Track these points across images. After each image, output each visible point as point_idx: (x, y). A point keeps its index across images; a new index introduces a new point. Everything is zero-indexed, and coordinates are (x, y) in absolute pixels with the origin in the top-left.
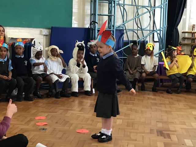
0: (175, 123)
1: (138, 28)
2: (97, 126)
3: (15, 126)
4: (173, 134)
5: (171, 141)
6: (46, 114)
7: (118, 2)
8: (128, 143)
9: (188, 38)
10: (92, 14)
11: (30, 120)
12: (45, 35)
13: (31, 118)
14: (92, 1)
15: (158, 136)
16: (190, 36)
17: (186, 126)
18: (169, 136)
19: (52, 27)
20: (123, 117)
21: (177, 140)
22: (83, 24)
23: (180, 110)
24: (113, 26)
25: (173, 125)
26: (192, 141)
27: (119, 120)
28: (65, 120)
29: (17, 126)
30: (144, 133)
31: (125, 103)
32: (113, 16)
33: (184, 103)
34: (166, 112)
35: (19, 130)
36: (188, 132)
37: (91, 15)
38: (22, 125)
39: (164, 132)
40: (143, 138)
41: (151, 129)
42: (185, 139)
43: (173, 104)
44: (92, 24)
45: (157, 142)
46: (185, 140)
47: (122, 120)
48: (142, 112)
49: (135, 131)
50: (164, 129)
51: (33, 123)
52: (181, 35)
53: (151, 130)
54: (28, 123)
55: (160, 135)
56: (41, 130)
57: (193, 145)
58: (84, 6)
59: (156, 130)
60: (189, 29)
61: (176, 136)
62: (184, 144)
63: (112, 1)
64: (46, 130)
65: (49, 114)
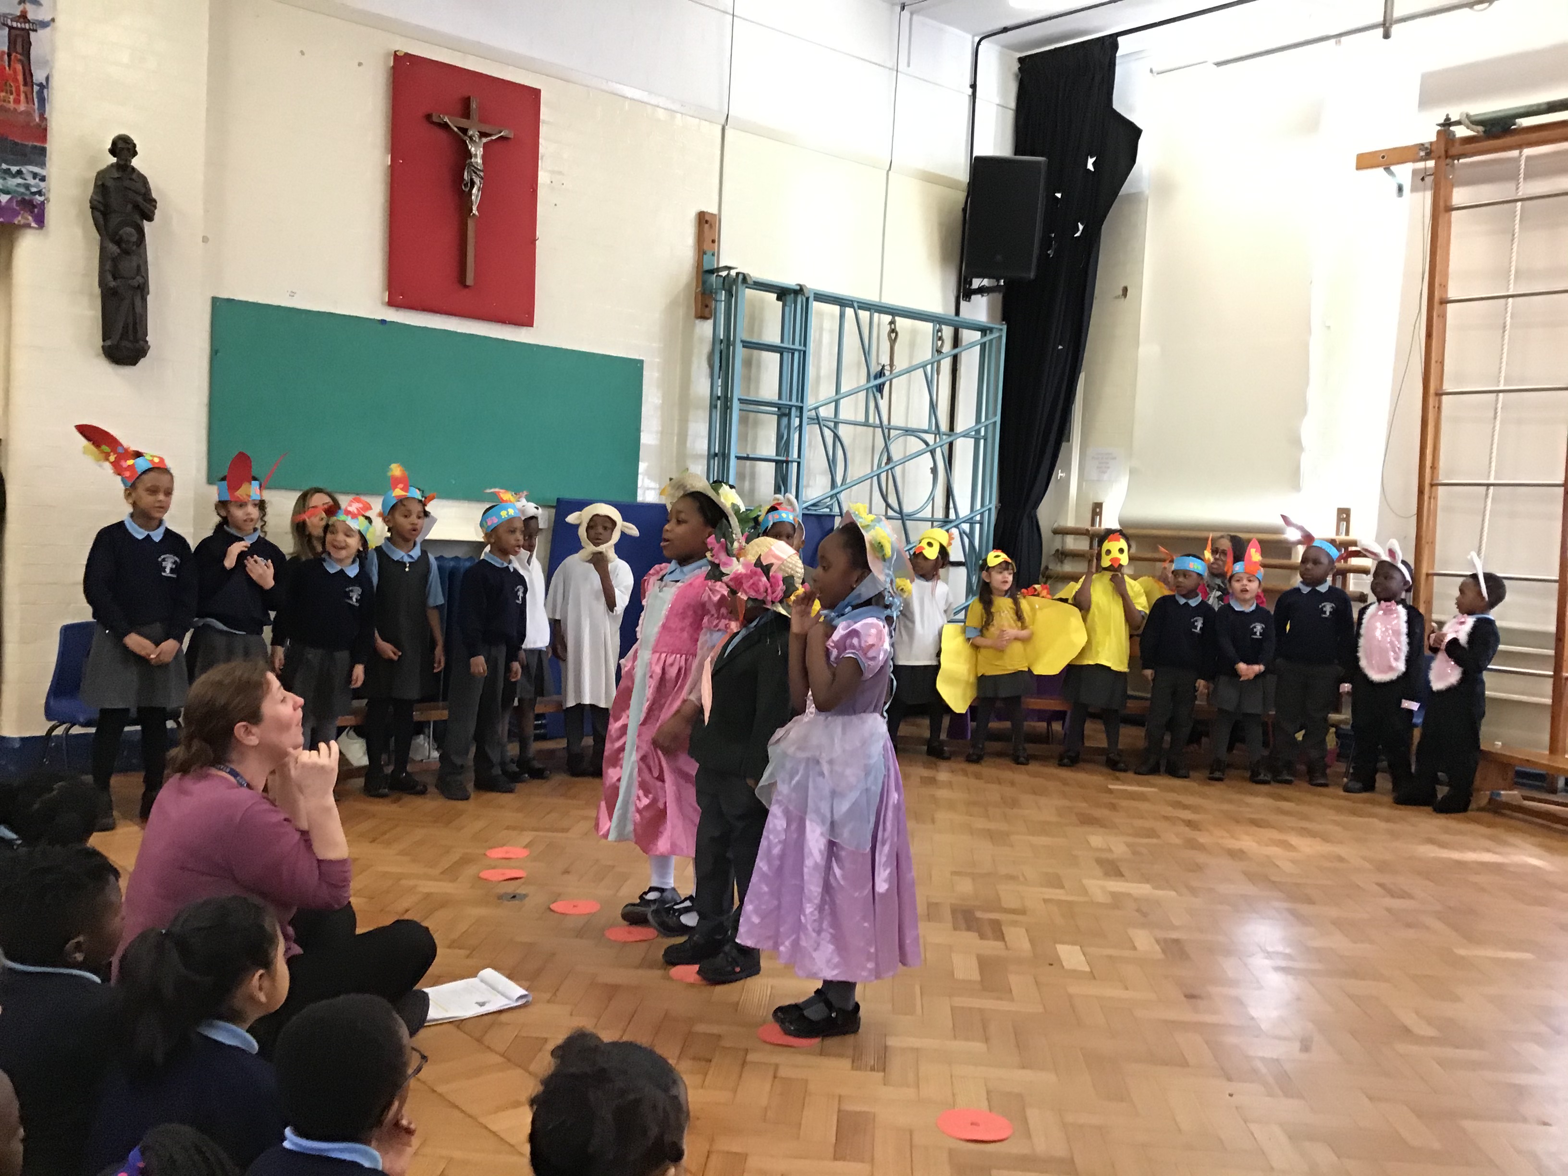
0: (1021, 879)
3: (403, 882)
4: (1015, 923)
5: (1007, 948)
6: (528, 837)
7: (813, 413)
9: (1075, 555)
10: (716, 455)
11: (461, 858)
13: (466, 854)
14: (716, 407)
15: (955, 929)
16: (1081, 545)
17: (1062, 892)
18: (997, 931)
19: (558, 500)
21: (1026, 945)
23: (1043, 828)
25: (1019, 888)
26: (1087, 949)
29: (412, 883)
32: (795, 465)
33: (1057, 802)
34: (992, 836)
35: (416, 898)
36: (1072, 917)
37: (711, 456)
38: (430, 878)
39: (979, 914)
41: (931, 900)
42: (1061, 943)
43: (1014, 803)
45: (953, 956)
46: (1058, 947)
50: (978, 903)
51: (470, 871)
52: (1049, 544)
53: (930, 906)
54: (451, 873)
55: (963, 925)
56: (506, 902)
57: (1087, 969)
58: (684, 422)
59: (951, 904)
60: (1077, 517)
61: (1022, 931)
62: (1054, 962)
63: (790, 407)
64: (526, 900)
65: (536, 836)
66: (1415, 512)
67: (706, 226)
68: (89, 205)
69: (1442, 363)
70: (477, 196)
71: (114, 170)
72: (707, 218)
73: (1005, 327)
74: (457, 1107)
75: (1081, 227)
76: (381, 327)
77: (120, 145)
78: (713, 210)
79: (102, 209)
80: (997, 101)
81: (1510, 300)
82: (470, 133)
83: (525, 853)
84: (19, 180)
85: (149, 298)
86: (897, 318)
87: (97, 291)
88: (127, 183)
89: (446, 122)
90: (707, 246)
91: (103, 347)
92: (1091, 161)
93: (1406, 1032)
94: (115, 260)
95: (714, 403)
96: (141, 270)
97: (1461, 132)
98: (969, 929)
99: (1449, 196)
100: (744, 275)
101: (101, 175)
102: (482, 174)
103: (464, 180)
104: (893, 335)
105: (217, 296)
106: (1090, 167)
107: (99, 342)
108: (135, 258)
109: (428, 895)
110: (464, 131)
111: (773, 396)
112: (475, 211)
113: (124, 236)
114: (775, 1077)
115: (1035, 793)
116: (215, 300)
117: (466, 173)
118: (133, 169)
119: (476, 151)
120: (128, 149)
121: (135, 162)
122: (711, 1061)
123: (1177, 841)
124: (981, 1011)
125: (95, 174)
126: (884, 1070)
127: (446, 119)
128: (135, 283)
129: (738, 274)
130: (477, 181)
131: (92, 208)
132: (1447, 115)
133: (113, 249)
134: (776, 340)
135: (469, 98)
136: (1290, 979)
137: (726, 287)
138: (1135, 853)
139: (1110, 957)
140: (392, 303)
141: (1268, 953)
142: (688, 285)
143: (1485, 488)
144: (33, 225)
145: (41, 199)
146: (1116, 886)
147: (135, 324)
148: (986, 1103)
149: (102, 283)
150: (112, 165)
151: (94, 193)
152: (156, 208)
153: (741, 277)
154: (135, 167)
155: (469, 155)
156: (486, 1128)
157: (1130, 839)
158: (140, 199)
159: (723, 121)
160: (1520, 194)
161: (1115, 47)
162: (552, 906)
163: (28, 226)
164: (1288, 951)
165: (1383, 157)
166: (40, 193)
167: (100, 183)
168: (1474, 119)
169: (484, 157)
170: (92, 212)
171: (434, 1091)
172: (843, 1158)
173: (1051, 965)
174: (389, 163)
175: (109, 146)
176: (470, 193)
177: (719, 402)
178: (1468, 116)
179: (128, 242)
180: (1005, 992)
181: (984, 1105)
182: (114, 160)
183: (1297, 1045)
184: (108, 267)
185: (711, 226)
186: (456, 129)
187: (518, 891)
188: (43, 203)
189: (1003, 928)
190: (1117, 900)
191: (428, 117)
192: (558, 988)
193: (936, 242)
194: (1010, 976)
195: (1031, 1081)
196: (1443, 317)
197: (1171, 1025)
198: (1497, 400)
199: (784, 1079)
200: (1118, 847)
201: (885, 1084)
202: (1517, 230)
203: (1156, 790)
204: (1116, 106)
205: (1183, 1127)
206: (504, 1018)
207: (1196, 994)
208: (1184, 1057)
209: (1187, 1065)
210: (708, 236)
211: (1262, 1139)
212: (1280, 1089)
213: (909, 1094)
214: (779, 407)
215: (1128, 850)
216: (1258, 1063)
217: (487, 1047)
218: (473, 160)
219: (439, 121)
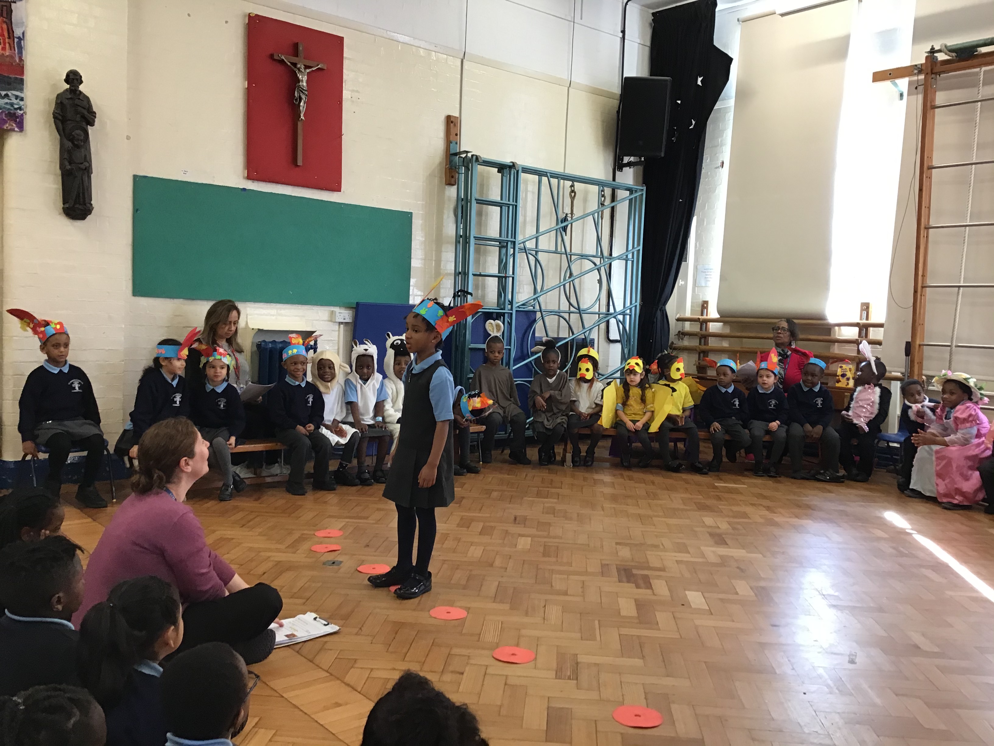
0: (661, 547)
1: (571, 307)
2: (470, 554)
3: (262, 554)
4: (659, 577)
5: (654, 594)
6: (341, 523)
7: (522, 245)
8: (546, 600)
9: (690, 334)
10: (460, 273)
11: (299, 538)
12: (342, 323)
13: (303, 534)
14: (460, 243)
15: (619, 582)
16: (696, 328)
17: (688, 555)
18: (647, 583)
19: (357, 304)
20: (533, 531)
21: (667, 593)
23: (674, 512)
24: (511, 303)
25: (660, 553)
26: (706, 595)
27: (523, 538)
28: (387, 538)
29: (266, 554)
30: (586, 573)
31: (539, 495)
32: (511, 279)
33: (683, 495)
34: (640, 517)
35: (270, 564)
36: (695, 572)
37: (457, 274)
38: (278, 550)
39: (635, 572)
40: (582, 587)
41: (604, 562)
42: (689, 590)
43: (655, 496)
44: (459, 296)
45: (619, 599)
46: (687, 592)
47: (530, 539)
48: (581, 519)
49: (562, 568)
50: (633, 564)
51: (305, 546)
52: (674, 327)
53: (603, 566)
54: (294, 546)
55: (624, 579)
56: (328, 567)
57: (707, 608)
58: (439, 253)
59: (616, 565)
60: (692, 311)
61: (664, 582)
62: (685, 603)
63: (507, 242)
64: (341, 565)
65: (348, 522)
66: (912, 305)
67: (452, 125)
68: (52, 116)
69: (929, 208)
70: (304, 107)
71: (68, 93)
72: (452, 119)
73: (645, 188)
74: (299, 708)
75: (694, 122)
76: (243, 192)
77: (72, 76)
78: (457, 114)
79: (60, 118)
80: (638, 41)
81: (974, 166)
82: (299, 66)
83: (340, 533)
84: (6, 100)
85: (92, 176)
86: (575, 183)
87: (59, 172)
88: (77, 101)
90: (452, 138)
91: (63, 208)
92: (700, 79)
93: (916, 649)
94: (69, 152)
95: (458, 239)
96: (87, 159)
97: (941, 57)
98: (629, 581)
99: (933, 100)
100: (476, 156)
101: (59, 96)
102: (306, 93)
103: (295, 96)
104: (573, 194)
105: (137, 174)
106: (699, 83)
107: (61, 205)
108: (83, 150)
109: (277, 563)
110: (295, 65)
111: (496, 235)
112: (302, 117)
113: (76, 136)
114: (506, 684)
115: (668, 490)
116: (135, 177)
117: (296, 92)
118: (81, 92)
119: (302, 78)
120: (77, 79)
121: (82, 88)
122: (462, 673)
123: (762, 520)
124: (638, 636)
125: (56, 96)
126: (577, 679)
127: (283, 58)
128: (82, 166)
129: (472, 156)
130: (303, 97)
131: (55, 117)
132: (933, 46)
133: (69, 144)
134: (498, 199)
135: (297, 43)
136: (839, 613)
137: (465, 164)
138: (734, 529)
139: (722, 600)
140: (249, 178)
141: (824, 595)
142: (440, 163)
143: (957, 289)
144: (16, 129)
145: (22, 112)
146: (722, 551)
147: (84, 194)
148: (644, 700)
149: (62, 167)
150: (67, 90)
151: (56, 108)
152: (95, 117)
153: (474, 157)
154: (82, 90)
155: (298, 81)
156: (316, 721)
157: (732, 520)
158: (85, 112)
159: (462, 56)
160: (980, 97)
161: (715, 5)
162: (358, 569)
163: (13, 130)
164: (836, 594)
165: (890, 74)
166: (20, 109)
167: (59, 102)
168: (950, 48)
169: (307, 82)
170: (55, 122)
171: (283, 697)
172: (552, 741)
173: (683, 605)
174: (246, 87)
175: (64, 77)
176: (299, 106)
177: (461, 239)
178: (946, 46)
179: (78, 140)
180: (653, 624)
181: (643, 702)
182: (68, 86)
183: (847, 659)
184: (66, 156)
185: (455, 125)
186: (289, 64)
187: (336, 559)
188: (22, 115)
189: (651, 581)
190: (724, 561)
191: (272, 56)
192: (363, 626)
193: (600, 134)
194: (657, 613)
195: (673, 686)
196: (930, 178)
197: (763, 646)
198: (965, 231)
199: (513, 686)
200: (724, 526)
201: (577, 689)
202: (978, 121)
203: (746, 486)
204: (716, 43)
205: (774, 715)
206: (327, 646)
207: (777, 623)
208: (773, 667)
209: (776, 673)
210: (453, 132)
211: (827, 724)
212: (837, 689)
213: (594, 695)
214: (500, 241)
215: (729, 526)
216: (821, 671)
217: (318, 666)
218: (301, 84)
219: (278, 58)
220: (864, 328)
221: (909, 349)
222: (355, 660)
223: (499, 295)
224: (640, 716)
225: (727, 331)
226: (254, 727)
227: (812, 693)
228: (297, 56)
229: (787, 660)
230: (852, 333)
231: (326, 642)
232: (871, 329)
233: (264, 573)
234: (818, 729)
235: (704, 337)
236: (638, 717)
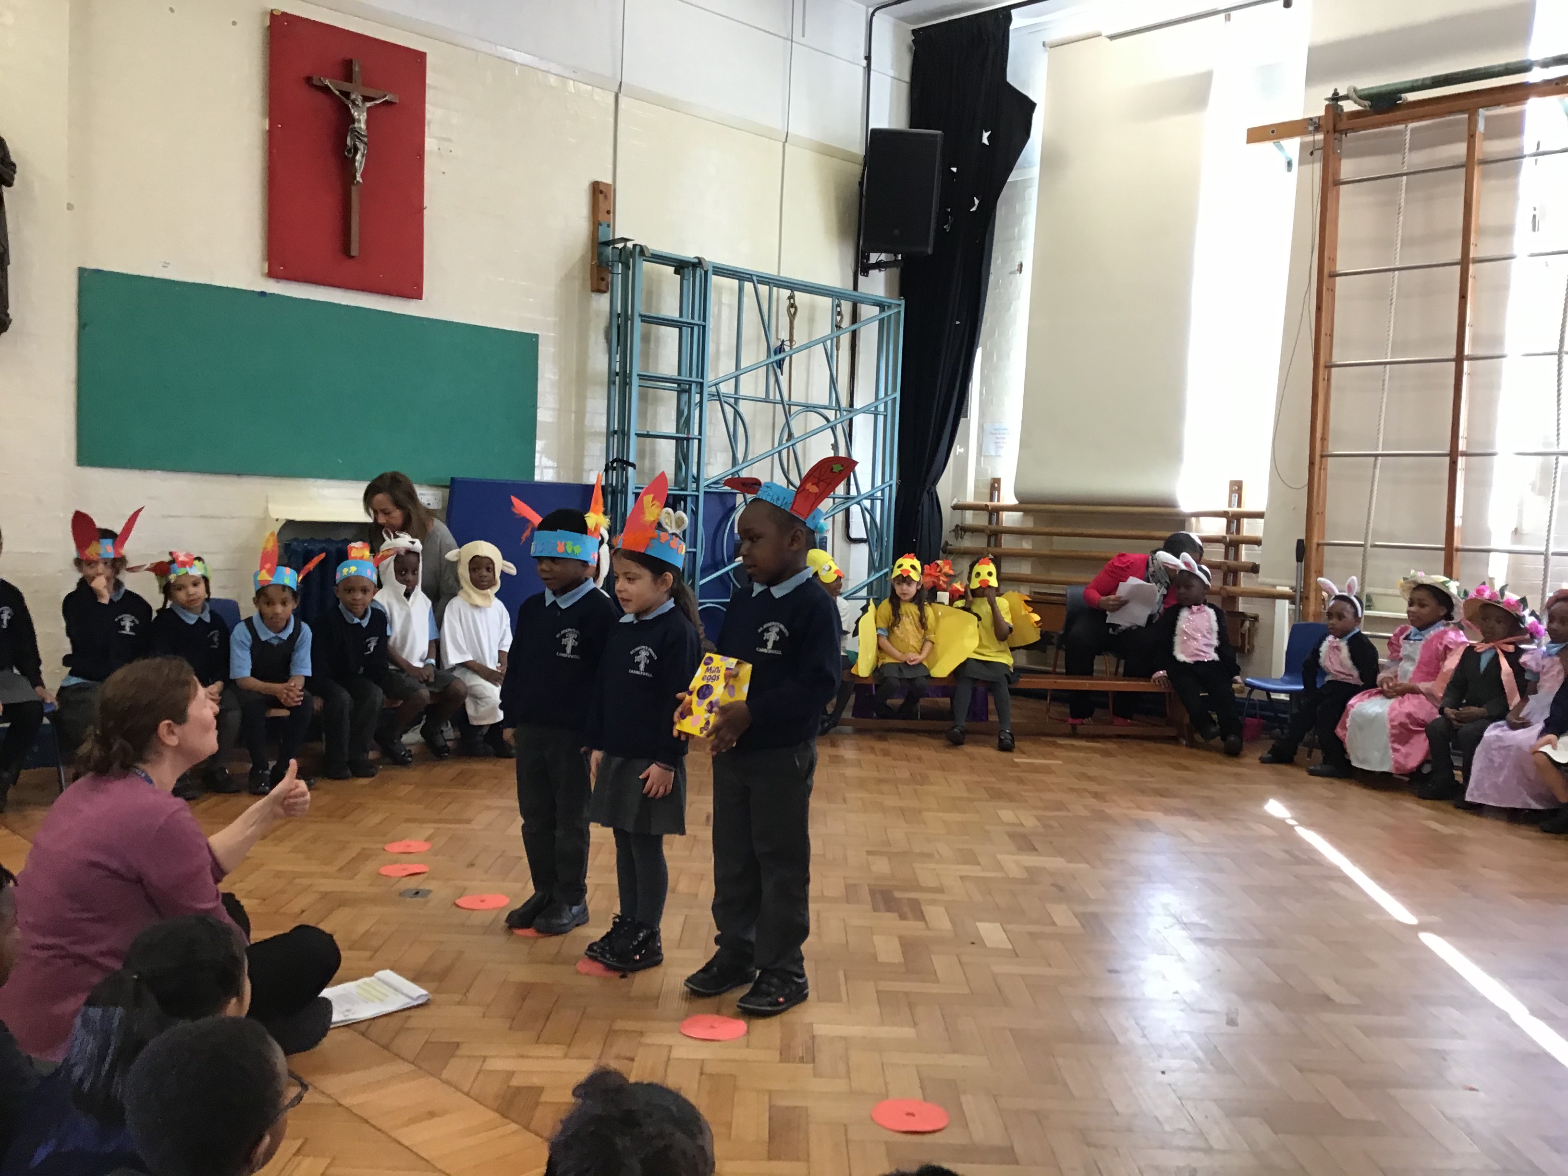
0: (937, 856)
3: (298, 881)
4: (934, 902)
5: (928, 928)
6: (428, 830)
7: (713, 389)
9: (974, 530)
10: (615, 432)
11: (359, 854)
13: (364, 849)
14: (614, 383)
15: (875, 909)
16: (982, 520)
17: (978, 868)
18: (917, 911)
19: (452, 479)
21: (948, 925)
22: (579, 468)
23: (954, 804)
24: (697, 480)
25: (932, 866)
26: (1009, 927)
28: (504, 852)
29: (305, 881)
30: (822, 898)
32: (696, 441)
33: (966, 778)
34: (903, 812)
35: (313, 897)
36: (990, 894)
37: (610, 433)
38: (325, 875)
39: (897, 894)
41: (849, 882)
42: (981, 920)
43: (924, 780)
44: (614, 469)
45: (875, 938)
46: (979, 925)
50: (896, 883)
51: (370, 867)
52: (949, 519)
53: (848, 887)
54: (350, 868)
55: (882, 906)
56: (408, 899)
57: (1010, 947)
58: (581, 399)
59: (869, 885)
60: (977, 494)
61: (943, 909)
62: (976, 942)
63: (690, 383)
64: (430, 897)
65: (439, 828)
66: (1307, 482)
67: (601, 197)
69: (1331, 336)
70: (361, 163)
72: (601, 188)
73: (903, 302)
74: (367, 1122)
75: (977, 202)
76: (260, 299)
78: (608, 180)
80: (891, 73)
81: (1396, 273)
82: (353, 97)
83: (426, 846)
85: (9, 268)
86: (796, 293)
89: (327, 86)
90: (602, 217)
92: (986, 135)
93: (1326, 1000)
95: (612, 378)
97: (1349, 106)
98: (889, 910)
99: (1337, 171)
100: (641, 246)
102: (366, 139)
103: (346, 145)
104: (792, 310)
105: (83, 266)
106: (985, 141)
109: (324, 895)
110: (347, 95)
111: (672, 372)
112: (359, 178)
114: (702, 1074)
115: (943, 769)
116: (82, 271)
117: (349, 139)
119: (359, 115)
122: (632, 1060)
123: (1087, 814)
124: (906, 993)
126: (813, 1061)
127: (327, 82)
129: (635, 246)
130: (361, 146)
132: (1336, 90)
134: (675, 315)
135: (351, 60)
136: (1209, 950)
137: (623, 259)
138: (1045, 826)
139: (1032, 935)
140: (272, 274)
141: (1185, 924)
142: (583, 257)
143: (1373, 458)
146: (1030, 860)
148: (920, 1091)
152: (15, 172)
153: (638, 249)
155: (353, 120)
156: (399, 1143)
157: (1041, 813)
159: (616, 89)
160: (1405, 168)
161: (1009, 19)
162: (458, 902)
164: (1204, 922)
165: (1273, 132)
168: (1360, 93)
169: (368, 122)
171: (340, 1105)
172: (779, 1158)
173: (973, 943)
174: (267, 128)
176: (353, 160)
177: (617, 378)
178: (1355, 90)
180: (930, 975)
181: (918, 1094)
183: (1224, 1018)
185: (606, 197)
186: (337, 93)
187: (421, 887)
189: (923, 908)
190: (1033, 876)
191: (309, 80)
192: (468, 991)
193: (833, 216)
194: (933, 957)
195: (963, 1067)
196: (1333, 290)
197: (1097, 1001)
198: (1385, 371)
199: (711, 1075)
200: (1029, 821)
201: (815, 1076)
202: (1403, 204)
203: (1060, 762)
204: (1012, 78)
205: (1119, 1108)
206: (412, 1023)
207: (1118, 969)
208: (1114, 1035)
209: (1117, 1043)
210: (603, 207)
211: (1199, 1117)
212: (1212, 1064)
213: (840, 1085)
214: (678, 382)
215: (1039, 824)
216: (1187, 1038)
217: (396, 1055)
218: (356, 125)
219: (319, 84)
220: (1234, 519)
221: (1302, 551)
222: (458, 1045)
223: (678, 467)
224: (913, 1115)
225: (1029, 524)
226: (295, 1155)
227: (1174, 1071)
228: (351, 82)
229: (1133, 1022)
230: (1217, 527)
231: (409, 1017)
232: (1245, 521)
233: (303, 911)
234: (1185, 1125)
235: (995, 534)
236: (912, 1118)
